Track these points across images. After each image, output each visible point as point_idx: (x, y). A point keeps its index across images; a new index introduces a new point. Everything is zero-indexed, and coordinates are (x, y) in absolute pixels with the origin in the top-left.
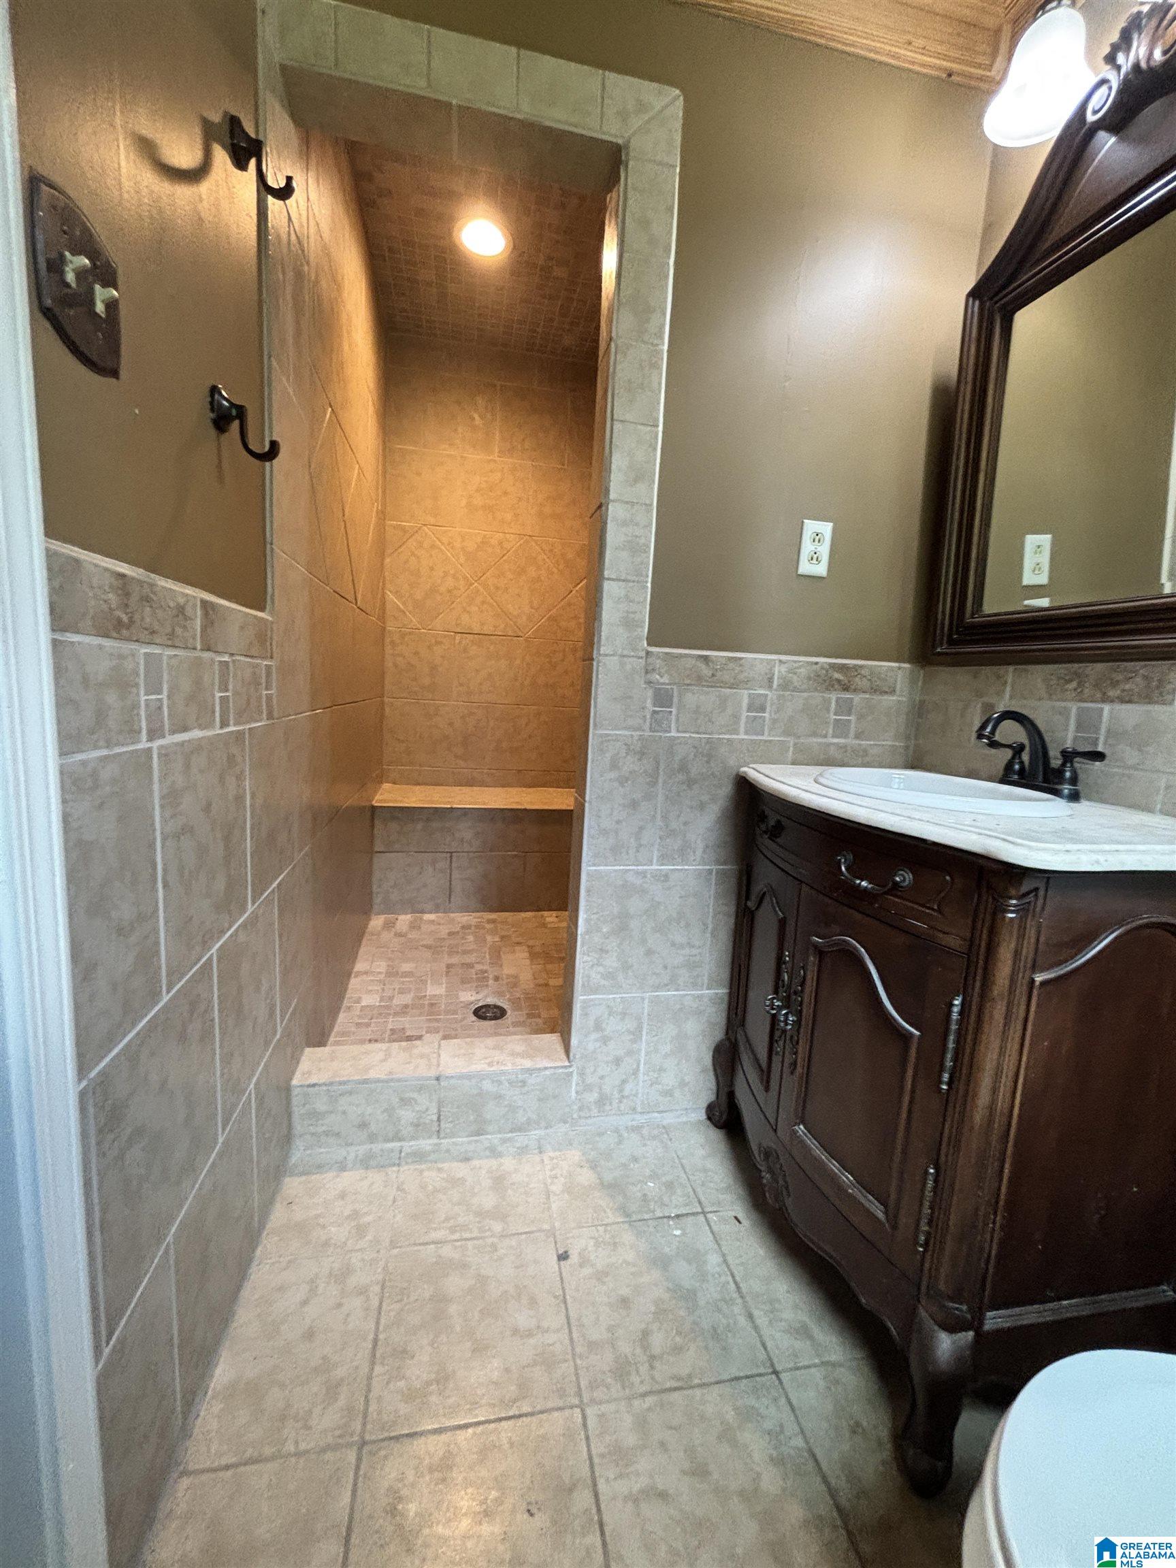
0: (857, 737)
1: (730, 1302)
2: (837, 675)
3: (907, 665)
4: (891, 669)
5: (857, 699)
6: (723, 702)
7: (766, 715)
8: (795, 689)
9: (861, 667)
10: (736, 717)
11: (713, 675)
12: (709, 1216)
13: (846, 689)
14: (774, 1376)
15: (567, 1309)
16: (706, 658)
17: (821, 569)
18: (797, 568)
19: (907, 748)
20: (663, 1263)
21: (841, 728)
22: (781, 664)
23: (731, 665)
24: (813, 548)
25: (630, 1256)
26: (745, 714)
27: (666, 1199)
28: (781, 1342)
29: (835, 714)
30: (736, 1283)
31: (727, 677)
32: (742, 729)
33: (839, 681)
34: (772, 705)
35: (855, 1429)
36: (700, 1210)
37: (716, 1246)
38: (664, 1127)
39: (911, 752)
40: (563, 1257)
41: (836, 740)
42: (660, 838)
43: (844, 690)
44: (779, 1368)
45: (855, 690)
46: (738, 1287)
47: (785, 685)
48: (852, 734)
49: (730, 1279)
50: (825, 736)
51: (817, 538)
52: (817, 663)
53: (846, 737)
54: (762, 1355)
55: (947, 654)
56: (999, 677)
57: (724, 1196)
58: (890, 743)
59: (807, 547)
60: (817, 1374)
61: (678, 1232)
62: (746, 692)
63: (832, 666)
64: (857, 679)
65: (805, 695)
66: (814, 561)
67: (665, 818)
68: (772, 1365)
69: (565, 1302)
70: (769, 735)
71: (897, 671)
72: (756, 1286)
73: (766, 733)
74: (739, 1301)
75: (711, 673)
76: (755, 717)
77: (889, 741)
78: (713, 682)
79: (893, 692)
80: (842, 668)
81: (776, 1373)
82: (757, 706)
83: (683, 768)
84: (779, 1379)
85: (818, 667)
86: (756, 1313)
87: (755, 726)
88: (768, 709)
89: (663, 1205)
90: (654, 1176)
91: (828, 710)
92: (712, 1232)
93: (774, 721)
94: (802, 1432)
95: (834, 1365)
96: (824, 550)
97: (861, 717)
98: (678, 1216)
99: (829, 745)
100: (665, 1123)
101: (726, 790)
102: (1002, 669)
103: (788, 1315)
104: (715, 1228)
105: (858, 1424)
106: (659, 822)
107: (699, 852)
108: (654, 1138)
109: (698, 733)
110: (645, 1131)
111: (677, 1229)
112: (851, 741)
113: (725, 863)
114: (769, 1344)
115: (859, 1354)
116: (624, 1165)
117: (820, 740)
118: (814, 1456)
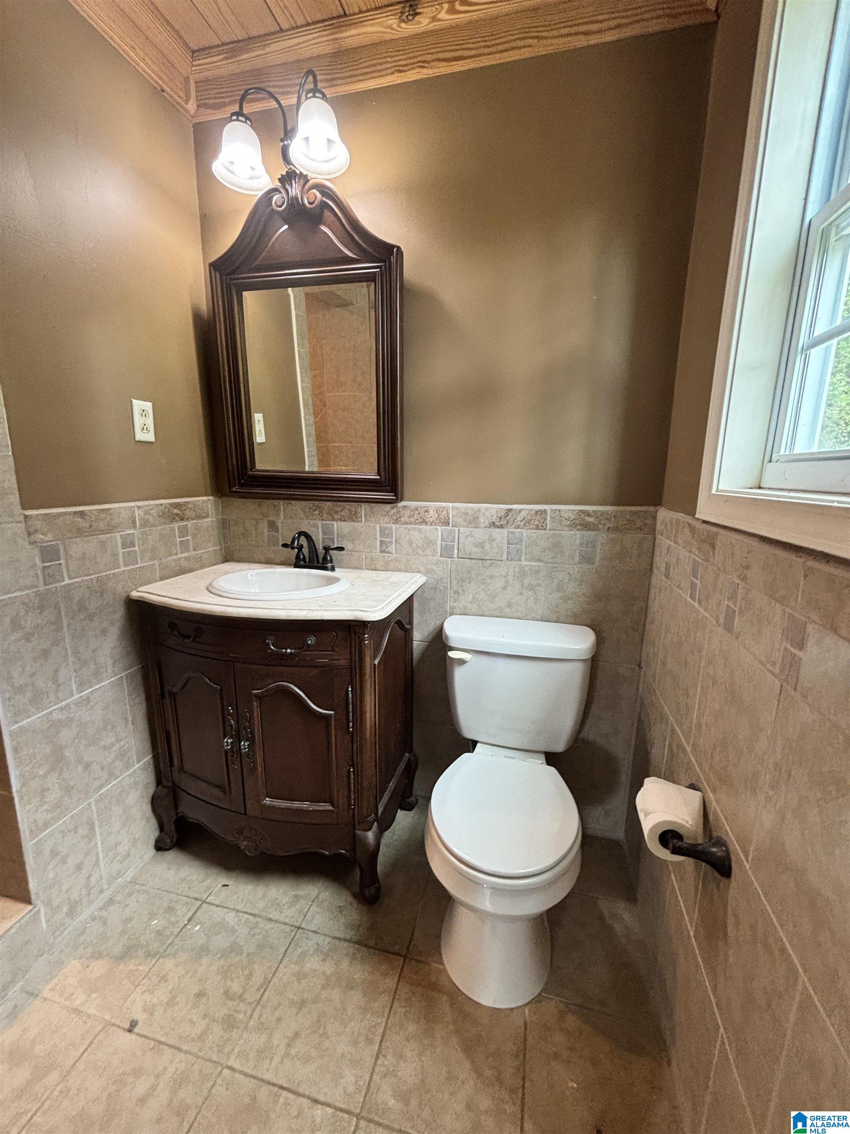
0: (195, 550)
1: (256, 925)
2: (176, 511)
3: (211, 498)
4: (204, 501)
5: (190, 524)
6: (103, 544)
7: (136, 548)
8: (153, 526)
9: (188, 503)
10: (115, 555)
11: (91, 526)
12: (208, 900)
13: (182, 519)
14: (300, 930)
15: (166, 1045)
16: (82, 514)
17: (150, 437)
18: (135, 437)
19: (221, 549)
20: (204, 950)
21: (184, 545)
22: (138, 508)
23: (103, 516)
24: (142, 421)
25: (181, 971)
26: (121, 551)
27: (173, 919)
28: (289, 914)
29: (180, 537)
30: (251, 914)
31: (101, 525)
32: (122, 564)
33: (177, 514)
34: (139, 539)
35: (341, 909)
36: (200, 903)
37: (226, 910)
38: (131, 882)
39: (223, 551)
40: (131, 1028)
41: (183, 555)
42: (75, 671)
43: (182, 520)
44: (298, 924)
45: (187, 519)
46: (254, 915)
47: (145, 523)
48: (191, 549)
49: (246, 916)
50: (177, 554)
51: (144, 413)
52: (162, 505)
53: (188, 551)
54: (288, 929)
55: (238, 492)
56: (275, 506)
57: (209, 881)
58: (212, 549)
59: (138, 421)
60: (314, 909)
61: (198, 927)
62: (118, 534)
63: (171, 505)
64: (187, 512)
65: (160, 528)
66: (145, 431)
67: (76, 653)
68: (295, 927)
69: (161, 1043)
70: (142, 563)
71: (206, 502)
72: (261, 904)
73: (139, 562)
74: (260, 920)
75: (88, 524)
76: (129, 552)
77: (212, 548)
78: (92, 531)
79: (208, 516)
80: (177, 506)
81: (299, 928)
82: (128, 543)
83: (82, 607)
84: (302, 928)
85: (163, 507)
86: (271, 916)
87: (130, 558)
88: (137, 543)
89: (173, 924)
90: (152, 915)
91: (175, 537)
92: (218, 906)
93: (143, 552)
94: (325, 935)
95: (317, 897)
96: (150, 422)
97: (194, 536)
98: (189, 920)
99: (180, 559)
100: (129, 879)
101: (120, 613)
102: (276, 502)
103: (285, 900)
104: (217, 903)
105: (340, 907)
106: (71, 659)
107: (110, 669)
108: (130, 895)
109: (88, 575)
110: (119, 898)
111: (195, 926)
112: (192, 553)
113: (131, 667)
114: (287, 921)
115: (322, 881)
116: (123, 932)
117: (175, 557)
118: (336, 938)
